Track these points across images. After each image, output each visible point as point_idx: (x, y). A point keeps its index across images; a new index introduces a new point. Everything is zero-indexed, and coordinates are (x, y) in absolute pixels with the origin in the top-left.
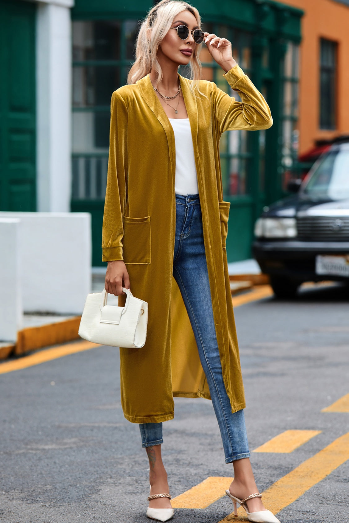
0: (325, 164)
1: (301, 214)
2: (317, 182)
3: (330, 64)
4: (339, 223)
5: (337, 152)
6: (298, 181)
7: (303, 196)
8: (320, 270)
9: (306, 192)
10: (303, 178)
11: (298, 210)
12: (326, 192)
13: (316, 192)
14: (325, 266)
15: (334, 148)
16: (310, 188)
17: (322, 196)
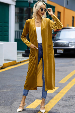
0: (59, 33)
1: (55, 42)
2: (57, 36)
3: (59, 16)
4: (61, 44)
5: (61, 31)
6: (54, 36)
7: (55, 39)
8: (58, 52)
9: (55, 38)
10: (55, 36)
11: (54, 41)
12: (59, 38)
13: (57, 38)
14: (59, 51)
15: (60, 30)
16: (56, 37)
17: (58, 39)
